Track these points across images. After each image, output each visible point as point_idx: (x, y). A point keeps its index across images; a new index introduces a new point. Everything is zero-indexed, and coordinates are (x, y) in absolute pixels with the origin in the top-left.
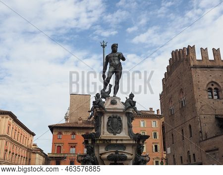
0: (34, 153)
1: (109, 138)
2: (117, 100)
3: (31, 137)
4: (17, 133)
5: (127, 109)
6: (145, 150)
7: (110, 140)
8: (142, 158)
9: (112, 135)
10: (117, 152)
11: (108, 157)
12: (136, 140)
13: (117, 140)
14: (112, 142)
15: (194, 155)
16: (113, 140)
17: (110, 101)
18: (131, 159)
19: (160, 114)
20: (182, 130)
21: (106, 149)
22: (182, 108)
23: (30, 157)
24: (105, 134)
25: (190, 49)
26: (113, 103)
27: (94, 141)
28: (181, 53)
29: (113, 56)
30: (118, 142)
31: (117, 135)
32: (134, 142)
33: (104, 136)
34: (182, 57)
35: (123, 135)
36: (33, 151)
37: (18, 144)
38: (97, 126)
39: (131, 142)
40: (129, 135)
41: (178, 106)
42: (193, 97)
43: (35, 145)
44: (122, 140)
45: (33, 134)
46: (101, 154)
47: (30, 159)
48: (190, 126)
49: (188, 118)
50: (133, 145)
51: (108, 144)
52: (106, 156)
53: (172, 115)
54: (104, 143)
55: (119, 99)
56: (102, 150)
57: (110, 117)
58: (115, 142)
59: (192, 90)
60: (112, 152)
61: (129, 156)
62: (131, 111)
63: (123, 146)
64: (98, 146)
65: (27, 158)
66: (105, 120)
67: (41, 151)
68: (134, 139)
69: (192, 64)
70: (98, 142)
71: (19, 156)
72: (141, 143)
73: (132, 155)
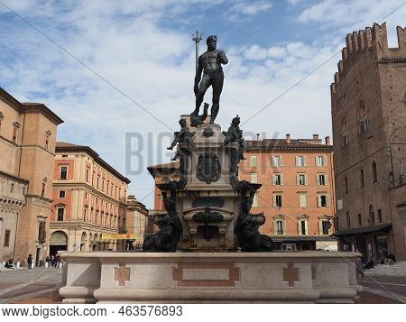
0: (131, 209)
1: (197, 189)
2: (215, 130)
3: (124, 186)
4: (101, 180)
5: (227, 143)
6: (255, 204)
7: (199, 192)
8: (248, 218)
9: (204, 184)
10: (207, 210)
11: (194, 216)
12: (238, 192)
13: (209, 192)
14: (201, 195)
15: (379, 211)
16: (203, 191)
17: (202, 131)
18: (232, 220)
19: (331, 144)
20: (362, 171)
21: (194, 205)
22: (363, 135)
23: (124, 215)
24: (194, 182)
25: (377, 31)
26: (208, 134)
27: (173, 193)
28: (362, 37)
29: (209, 58)
30: (211, 195)
31: (213, 184)
32: (236, 194)
33: (192, 185)
34: (363, 45)
35: (222, 183)
36: (129, 207)
37: (105, 196)
38: (183, 170)
39: (232, 194)
40: (231, 184)
41: (356, 130)
42: (380, 115)
43: (131, 197)
44: (217, 191)
45: (127, 181)
46: (185, 213)
47: (124, 219)
48: (374, 164)
49: (372, 150)
50: (235, 199)
51: (195, 197)
52: (190, 216)
53: (346, 145)
54: (189, 195)
55: (218, 127)
56: (187, 207)
57: (201, 157)
58: (206, 195)
59: (379, 102)
60: (201, 209)
61: (225, 216)
62: (236, 145)
63: (220, 201)
64: (181, 200)
65: (119, 218)
66: (194, 161)
67: (143, 206)
68: (237, 190)
69: (380, 57)
70: (180, 195)
71: (107, 214)
72: (248, 195)
73: (232, 213)
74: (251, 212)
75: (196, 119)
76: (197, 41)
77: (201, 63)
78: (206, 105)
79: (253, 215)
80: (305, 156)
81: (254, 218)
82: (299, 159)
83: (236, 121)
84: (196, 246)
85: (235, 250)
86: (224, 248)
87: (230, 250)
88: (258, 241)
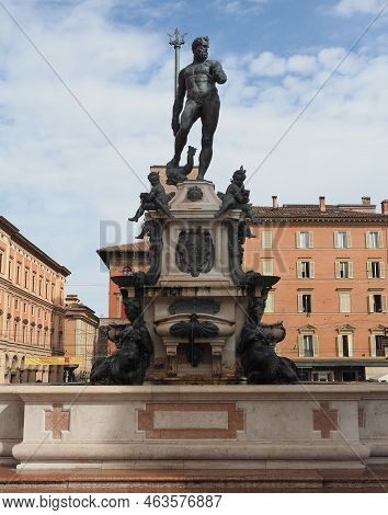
0: (71, 317)
1: (177, 285)
2: (205, 190)
3: (60, 280)
4: (22, 269)
6: (269, 309)
7: (180, 289)
9: (188, 276)
10: (194, 318)
11: (172, 328)
12: (243, 289)
13: (196, 289)
14: (184, 294)
16: (187, 288)
17: (186, 190)
18: (231, 334)
21: (172, 310)
23: (61, 327)
24: (171, 275)
26: (195, 195)
27: (139, 292)
29: (196, 73)
30: (200, 294)
31: (202, 276)
32: (240, 293)
33: (168, 278)
35: (216, 276)
36: (70, 313)
37: (29, 296)
39: (233, 293)
40: (231, 276)
43: (72, 298)
44: (208, 288)
45: (64, 272)
46: (157, 323)
47: (61, 333)
50: (237, 301)
51: (174, 297)
52: (166, 327)
54: (165, 295)
55: (211, 185)
56: (161, 312)
57: (183, 233)
58: (191, 294)
60: (183, 317)
61: (222, 327)
62: (237, 214)
63: (213, 304)
64: (152, 303)
65: (52, 330)
66: (172, 239)
67: (90, 312)
68: (240, 286)
70: (150, 294)
71: (33, 325)
72: (258, 294)
73: (232, 324)
74: (263, 320)
75: (176, 173)
76: (176, 45)
77: (184, 82)
78: (192, 151)
79: (267, 327)
80: (349, 231)
81: (268, 331)
82: (339, 238)
83: (239, 176)
84: (175, 375)
85: (237, 382)
86: (218, 378)
87: (229, 382)
88: (274, 368)
